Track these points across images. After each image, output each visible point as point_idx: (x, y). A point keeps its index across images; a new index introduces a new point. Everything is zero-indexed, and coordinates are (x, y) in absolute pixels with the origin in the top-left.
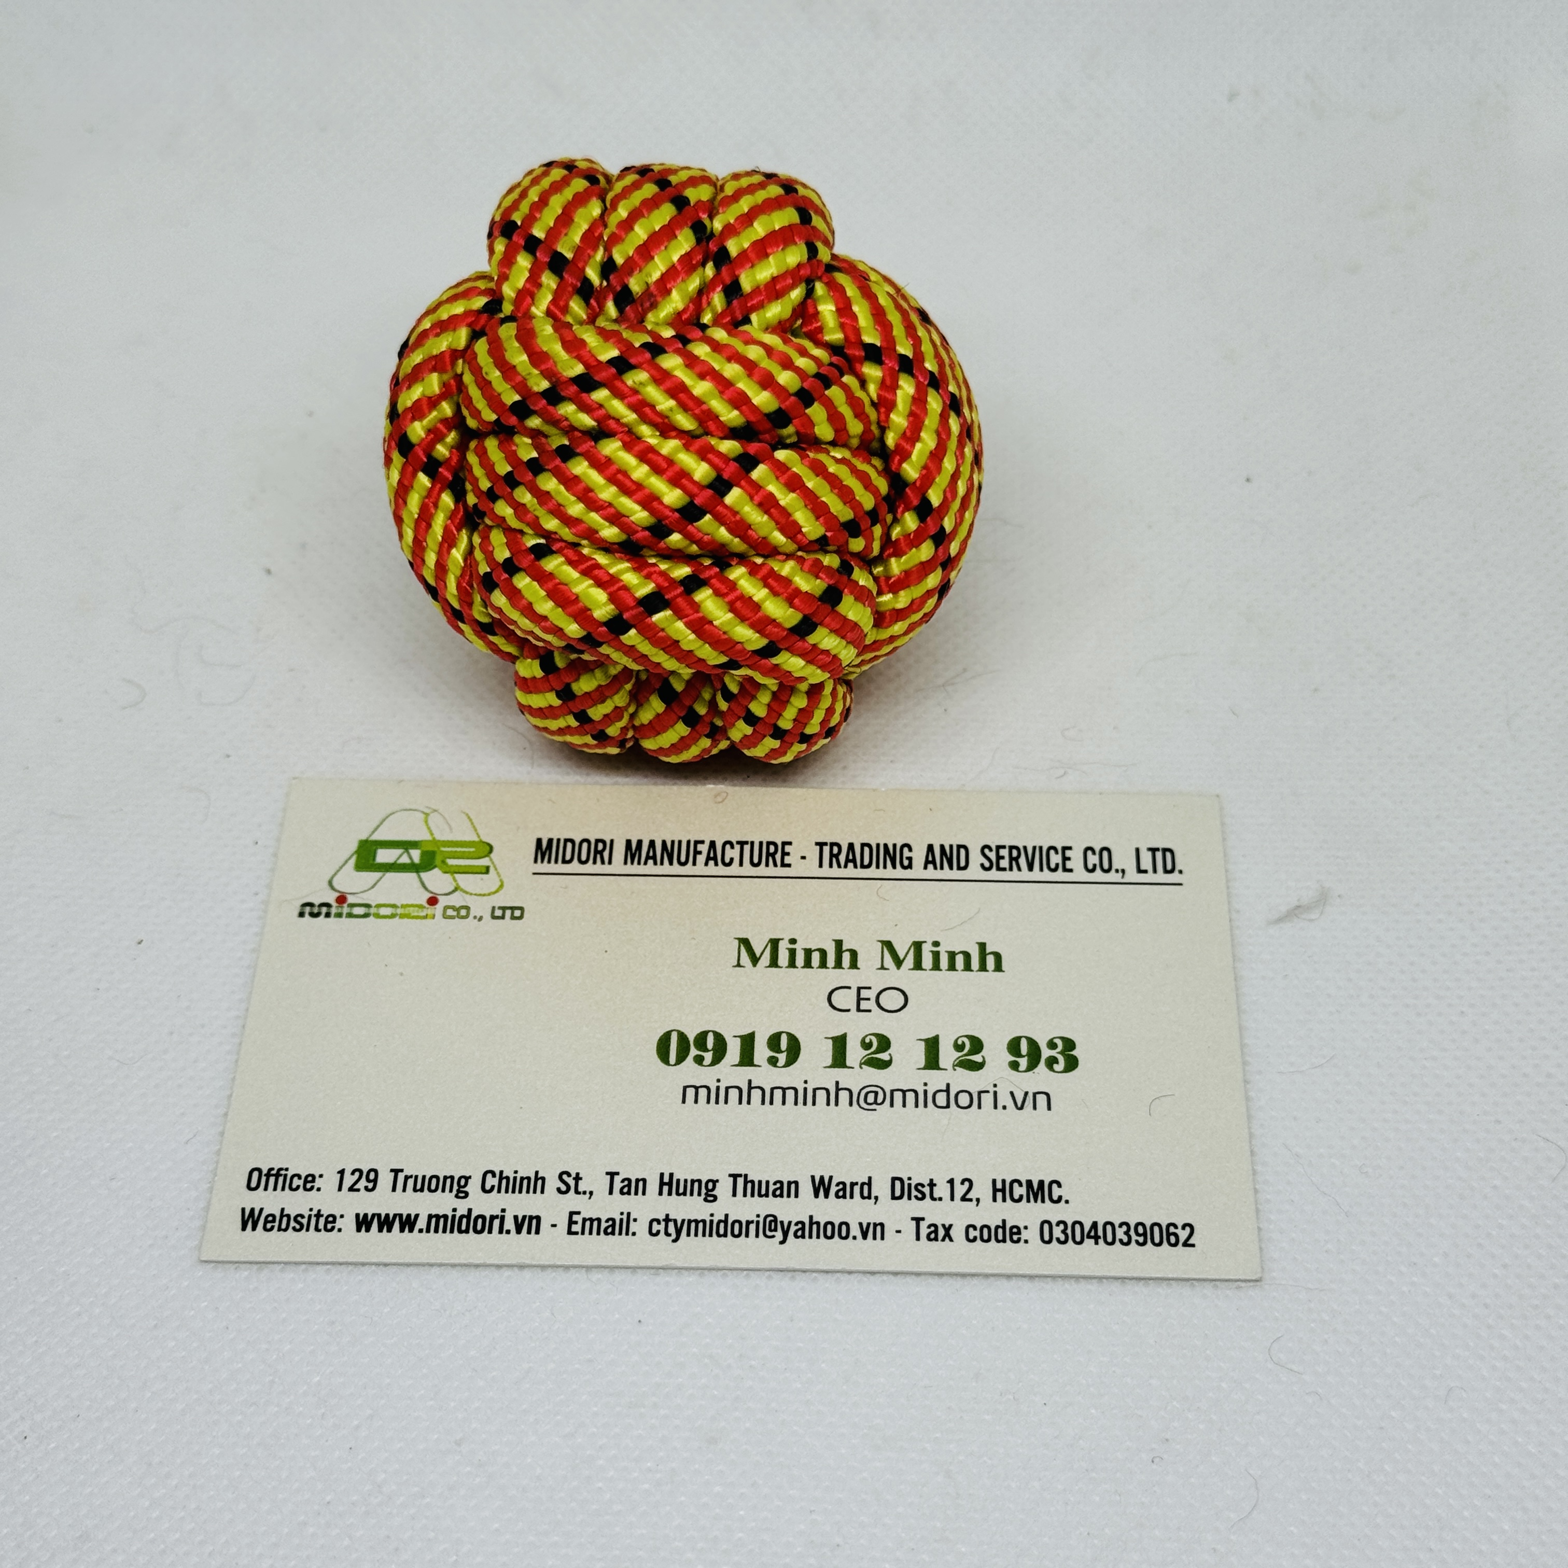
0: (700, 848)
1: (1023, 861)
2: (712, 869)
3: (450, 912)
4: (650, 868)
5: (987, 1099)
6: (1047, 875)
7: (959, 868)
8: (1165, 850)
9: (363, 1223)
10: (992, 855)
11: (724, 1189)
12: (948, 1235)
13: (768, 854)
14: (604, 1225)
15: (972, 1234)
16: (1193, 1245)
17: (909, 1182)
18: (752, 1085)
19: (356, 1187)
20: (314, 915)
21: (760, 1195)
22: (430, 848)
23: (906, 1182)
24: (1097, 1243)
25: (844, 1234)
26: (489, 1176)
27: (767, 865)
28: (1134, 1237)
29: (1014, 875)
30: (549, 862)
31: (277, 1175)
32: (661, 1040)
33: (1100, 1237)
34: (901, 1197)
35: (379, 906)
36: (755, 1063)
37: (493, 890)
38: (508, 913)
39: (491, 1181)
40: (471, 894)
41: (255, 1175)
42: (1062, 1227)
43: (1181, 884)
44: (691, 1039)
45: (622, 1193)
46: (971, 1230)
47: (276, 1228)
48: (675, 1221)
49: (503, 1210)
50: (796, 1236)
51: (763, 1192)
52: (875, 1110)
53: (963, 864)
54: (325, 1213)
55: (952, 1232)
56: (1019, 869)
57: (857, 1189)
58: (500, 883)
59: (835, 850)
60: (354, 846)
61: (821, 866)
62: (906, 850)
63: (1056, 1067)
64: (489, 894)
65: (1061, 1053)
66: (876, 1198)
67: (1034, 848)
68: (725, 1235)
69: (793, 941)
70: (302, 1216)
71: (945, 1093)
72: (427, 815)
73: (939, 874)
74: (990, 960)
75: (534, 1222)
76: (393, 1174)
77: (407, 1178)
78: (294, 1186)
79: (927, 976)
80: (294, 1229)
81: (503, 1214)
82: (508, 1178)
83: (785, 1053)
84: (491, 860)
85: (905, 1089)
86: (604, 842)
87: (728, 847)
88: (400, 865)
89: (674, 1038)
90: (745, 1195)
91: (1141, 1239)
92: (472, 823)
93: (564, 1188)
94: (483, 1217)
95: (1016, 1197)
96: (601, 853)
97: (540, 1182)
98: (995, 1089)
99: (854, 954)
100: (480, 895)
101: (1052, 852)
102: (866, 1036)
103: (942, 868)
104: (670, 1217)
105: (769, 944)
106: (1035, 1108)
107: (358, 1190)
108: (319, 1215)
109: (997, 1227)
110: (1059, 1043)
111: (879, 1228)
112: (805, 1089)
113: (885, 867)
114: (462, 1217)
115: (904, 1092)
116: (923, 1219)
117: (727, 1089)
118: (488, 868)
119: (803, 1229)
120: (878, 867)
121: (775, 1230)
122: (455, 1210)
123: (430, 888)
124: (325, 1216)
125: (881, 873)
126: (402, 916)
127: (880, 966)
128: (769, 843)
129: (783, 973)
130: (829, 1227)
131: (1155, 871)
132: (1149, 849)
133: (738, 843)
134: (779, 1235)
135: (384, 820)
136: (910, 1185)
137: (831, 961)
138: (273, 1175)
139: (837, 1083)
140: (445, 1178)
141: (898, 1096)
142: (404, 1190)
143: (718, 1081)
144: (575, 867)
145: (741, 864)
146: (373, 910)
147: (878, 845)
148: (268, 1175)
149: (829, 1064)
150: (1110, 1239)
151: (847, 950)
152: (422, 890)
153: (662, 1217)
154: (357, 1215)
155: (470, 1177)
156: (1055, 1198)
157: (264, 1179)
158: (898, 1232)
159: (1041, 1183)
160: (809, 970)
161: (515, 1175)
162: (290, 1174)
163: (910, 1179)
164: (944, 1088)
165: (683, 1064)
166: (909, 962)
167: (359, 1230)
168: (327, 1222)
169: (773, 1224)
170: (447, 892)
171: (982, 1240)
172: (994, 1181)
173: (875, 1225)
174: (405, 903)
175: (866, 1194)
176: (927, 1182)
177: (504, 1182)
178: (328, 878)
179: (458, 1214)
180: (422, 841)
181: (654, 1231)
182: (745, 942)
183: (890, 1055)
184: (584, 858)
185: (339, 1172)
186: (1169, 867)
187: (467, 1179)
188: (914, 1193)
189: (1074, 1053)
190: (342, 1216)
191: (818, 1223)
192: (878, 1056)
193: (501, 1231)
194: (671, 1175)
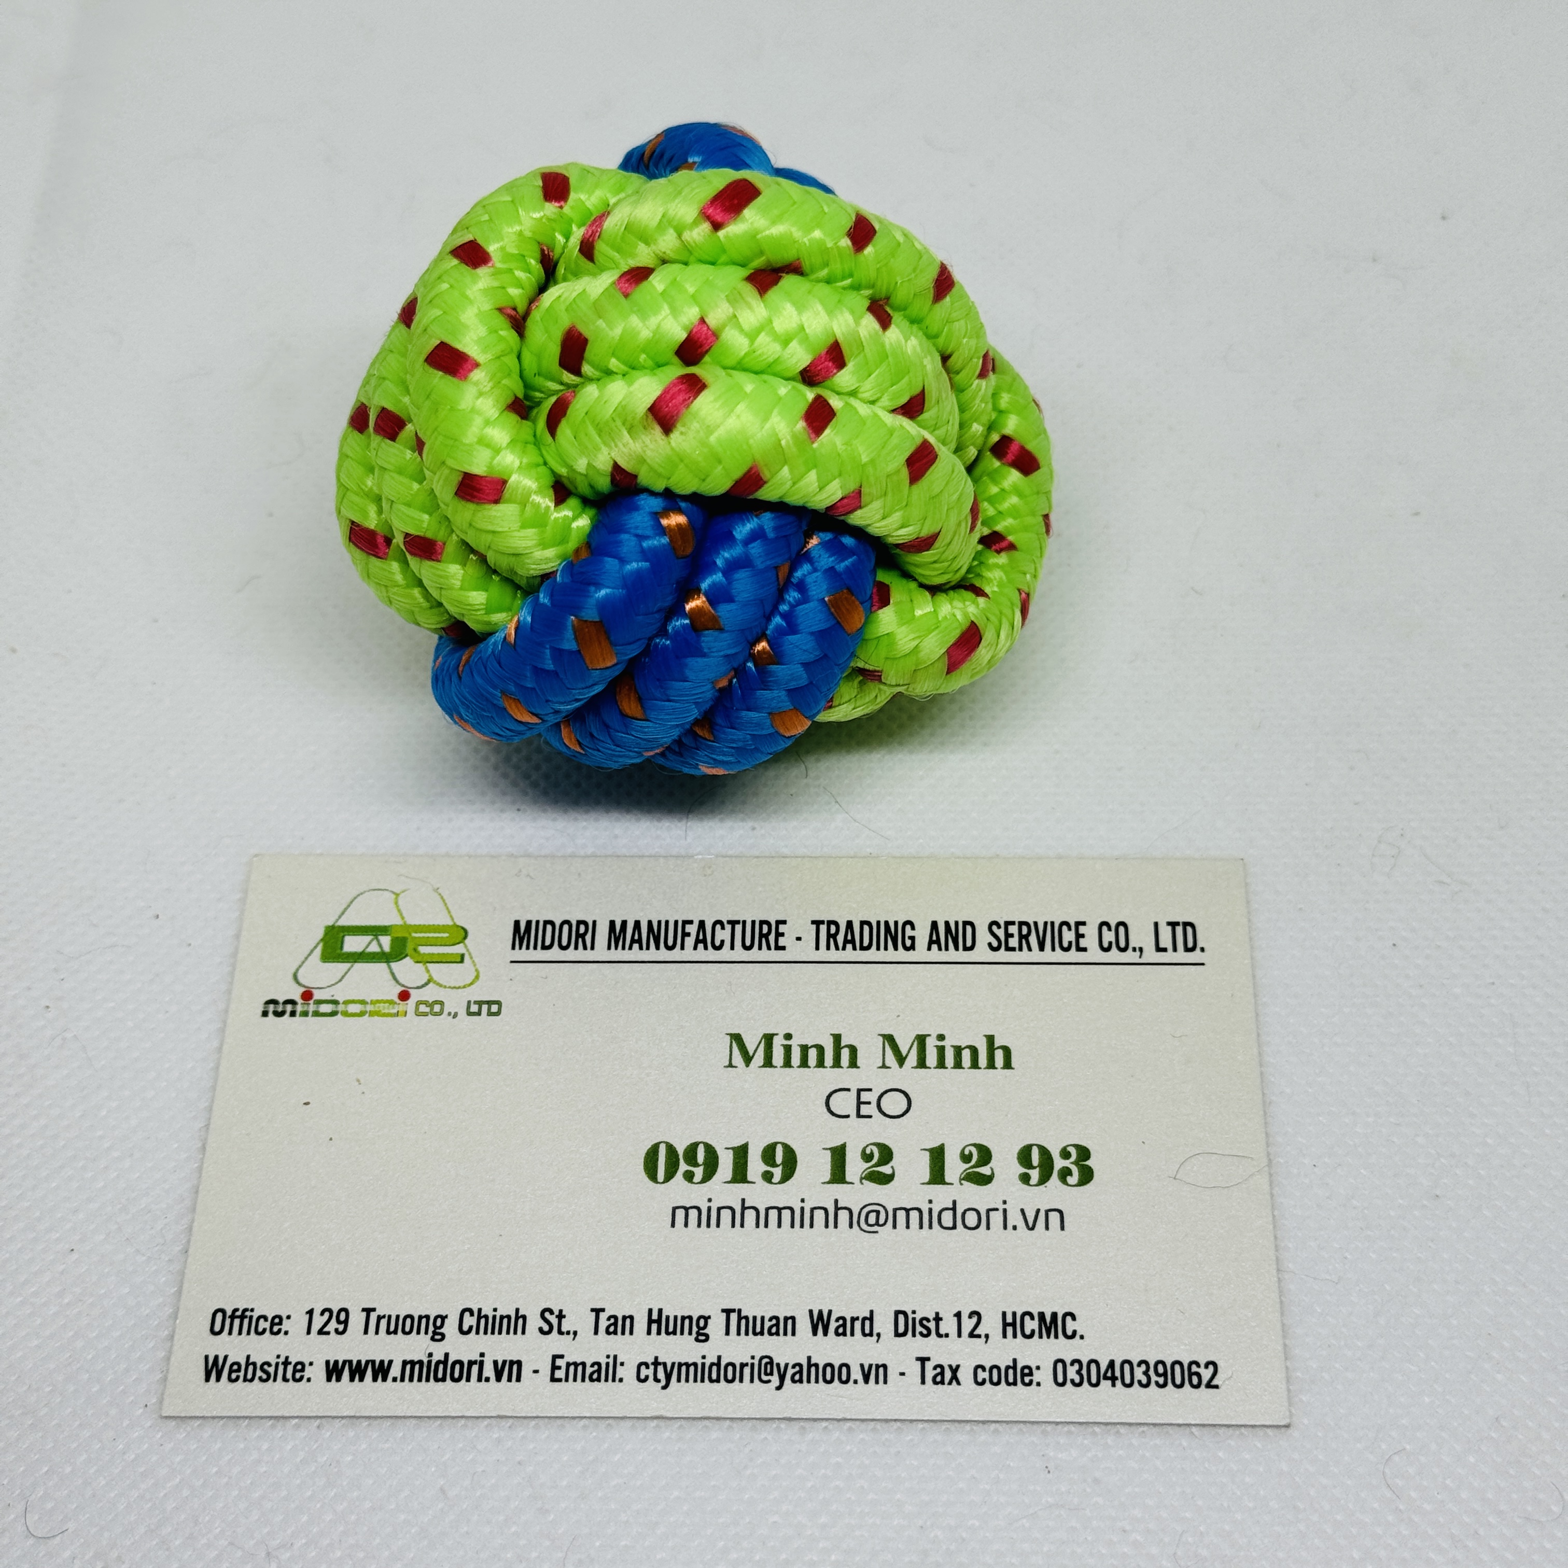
0: (688, 928)
1: (1033, 939)
2: (701, 954)
3: (423, 1008)
4: (636, 953)
5: (996, 1218)
6: (1059, 955)
7: (966, 949)
8: (1186, 924)
9: (334, 1371)
10: (1001, 933)
11: (716, 1327)
12: (955, 1378)
13: (761, 935)
14: (589, 1370)
15: (982, 1375)
16: (1217, 1387)
17: (914, 1316)
18: (746, 1205)
19: (326, 1329)
20: (279, 1014)
21: (755, 1334)
22: (400, 935)
23: (911, 1316)
24: (1114, 1385)
25: (844, 1378)
26: (467, 1314)
27: (760, 948)
28: (1154, 1378)
29: (1024, 956)
30: (528, 948)
31: (242, 1317)
32: (648, 1154)
33: (1117, 1378)
34: (904, 1334)
35: (347, 1002)
36: (749, 1179)
37: (469, 982)
38: (485, 1008)
39: (469, 1321)
40: (445, 987)
41: (219, 1316)
42: (1076, 1366)
43: (1203, 964)
44: (681, 1152)
45: (608, 1333)
46: (980, 1371)
47: (241, 1378)
48: (665, 1364)
49: (482, 1355)
50: (793, 1381)
51: (758, 1329)
52: (876, 1232)
53: (969, 944)
54: (293, 1360)
55: (959, 1375)
56: (1030, 949)
57: (858, 1325)
58: (475, 974)
59: (833, 929)
60: (320, 934)
61: (817, 948)
62: (908, 927)
63: (1069, 1178)
64: (464, 987)
65: (1074, 1163)
66: (879, 1335)
67: (1046, 923)
68: (718, 1381)
69: (788, 1036)
70: (269, 1365)
71: (951, 1212)
72: (397, 895)
73: (943, 956)
74: (999, 1056)
75: (515, 1367)
76: (365, 1313)
77: (379, 1318)
78: (260, 1329)
79: (932, 1074)
80: (261, 1379)
81: (482, 1359)
82: (486, 1317)
83: (781, 1167)
84: (466, 946)
85: (908, 1207)
86: (585, 923)
87: (718, 927)
88: (370, 953)
89: (662, 1150)
90: (739, 1334)
91: (1161, 1380)
92: (446, 904)
93: (546, 1328)
94: (461, 1363)
95: (1028, 1332)
96: (583, 936)
97: (520, 1321)
98: (1005, 1206)
99: (853, 1050)
100: (455, 988)
101: (1065, 928)
102: (867, 1146)
103: (947, 949)
104: (660, 1360)
105: (763, 1040)
106: (1047, 1228)
107: (328, 1333)
108: (286, 1363)
109: (1008, 1368)
110: (1073, 1151)
111: (881, 1370)
112: (802, 1209)
113: (886, 948)
114: (438, 1363)
115: (907, 1211)
116: (928, 1359)
117: (719, 1209)
118: (463, 956)
119: (801, 1372)
120: (878, 949)
121: (771, 1374)
122: (430, 1355)
123: (401, 981)
124: (293, 1363)
125: (881, 955)
126: (372, 1014)
127: (881, 1064)
128: (762, 923)
129: (778, 1073)
130: (829, 1370)
131: (1175, 950)
132: (1169, 924)
133: (729, 922)
134: (775, 1379)
135: (352, 902)
136: (914, 1319)
137: (829, 1059)
138: (238, 1317)
139: (836, 1201)
140: (420, 1318)
141: (901, 1215)
142: (377, 1333)
143: (710, 1200)
144: (555, 953)
145: (732, 948)
146: (341, 1008)
147: (878, 923)
148: (233, 1317)
149: (827, 1180)
150: (1128, 1381)
151: (846, 1046)
152: (393, 982)
153: (650, 1360)
154: (328, 1362)
155: (446, 1317)
156: (1069, 1333)
157: (228, 1321)
158: (902, 1374)
159: (1054, 1315)
160: (806, 1069)
161: (495, 1313)
162: (255, 1315)
163: (914, 1312)
164: (951, 1206)
165: (672, 1181)
166: (912, 1059)
167: (329, 1379)
168: (295, 1371)
169: (769, 1366)
170: (420, 984)
171: (992, 1382)
172: (1004, 1314)
173: (878, 1367)
174: (375, 998)
175: (867, 1331)
176: (931, 1316)
177: (483, 1321)
178: (293, 970)
179: (435, 1359)
180: (391, 926)
181: (642, 1377)
182: (737, 1038)
183: (892, 1167)
184: (564, 943)
185: (307, 1313)
186: (1190, 945)
187: (443, 1318)
188: (919, 1329)
189: (1087, 1163)
190: (311, 1364)
191: (816, 1365)
192: (881, 1169)
193: (480, 1380)
194: (660, 1311)
